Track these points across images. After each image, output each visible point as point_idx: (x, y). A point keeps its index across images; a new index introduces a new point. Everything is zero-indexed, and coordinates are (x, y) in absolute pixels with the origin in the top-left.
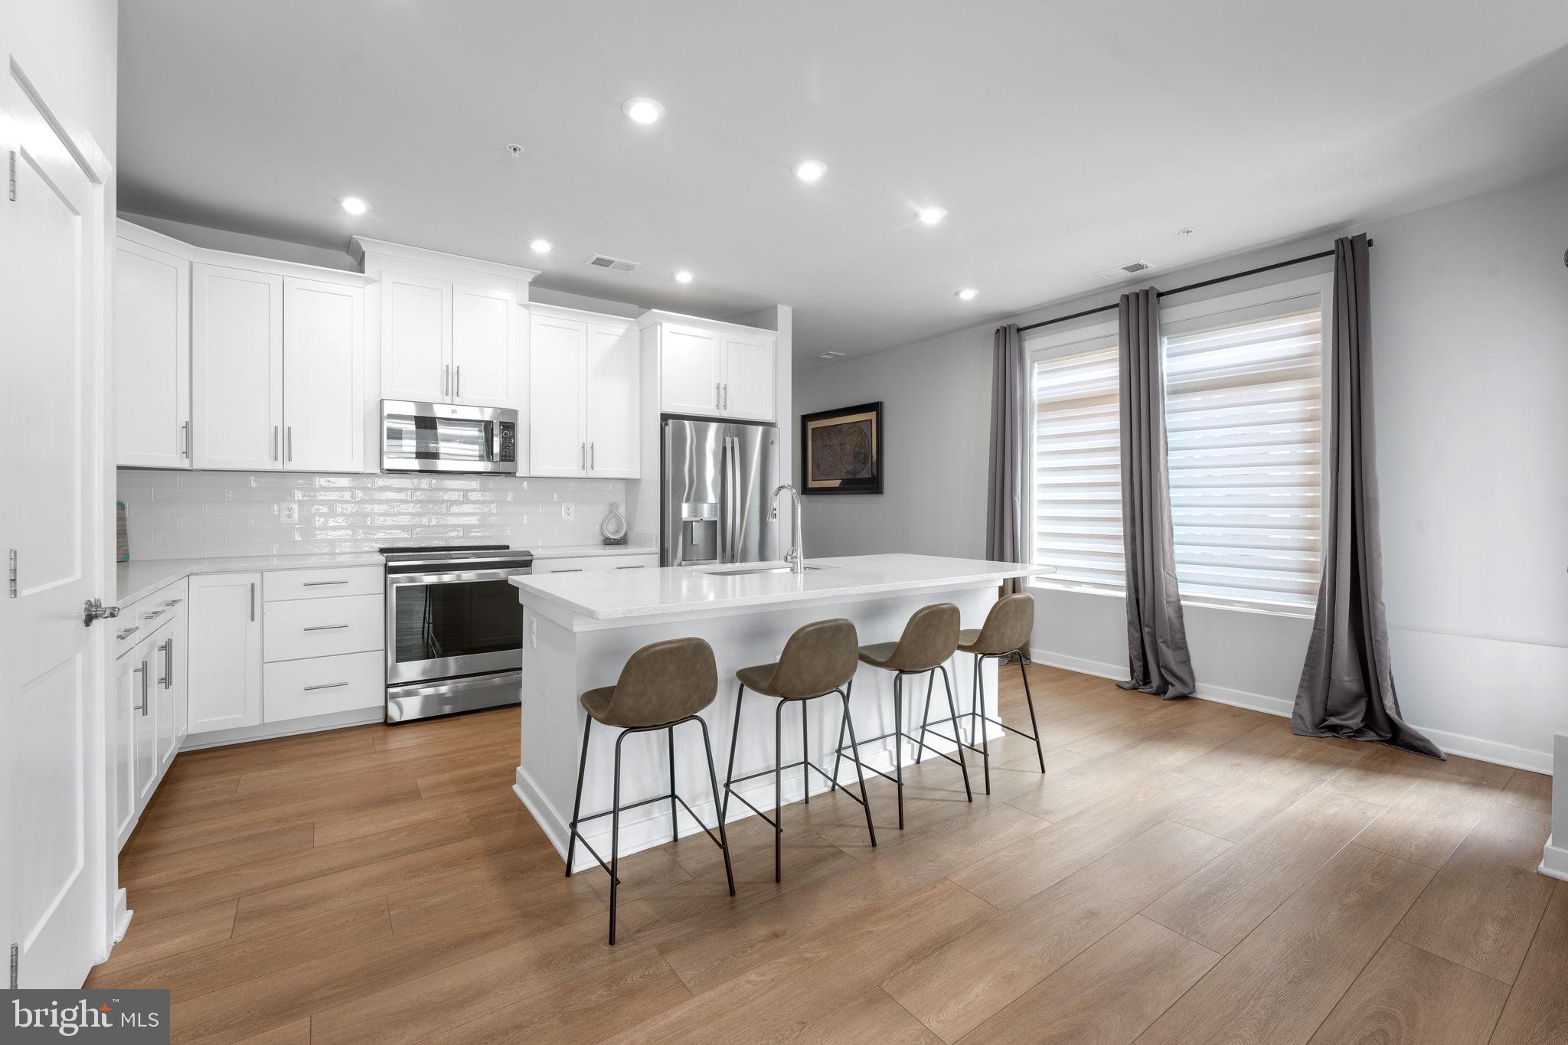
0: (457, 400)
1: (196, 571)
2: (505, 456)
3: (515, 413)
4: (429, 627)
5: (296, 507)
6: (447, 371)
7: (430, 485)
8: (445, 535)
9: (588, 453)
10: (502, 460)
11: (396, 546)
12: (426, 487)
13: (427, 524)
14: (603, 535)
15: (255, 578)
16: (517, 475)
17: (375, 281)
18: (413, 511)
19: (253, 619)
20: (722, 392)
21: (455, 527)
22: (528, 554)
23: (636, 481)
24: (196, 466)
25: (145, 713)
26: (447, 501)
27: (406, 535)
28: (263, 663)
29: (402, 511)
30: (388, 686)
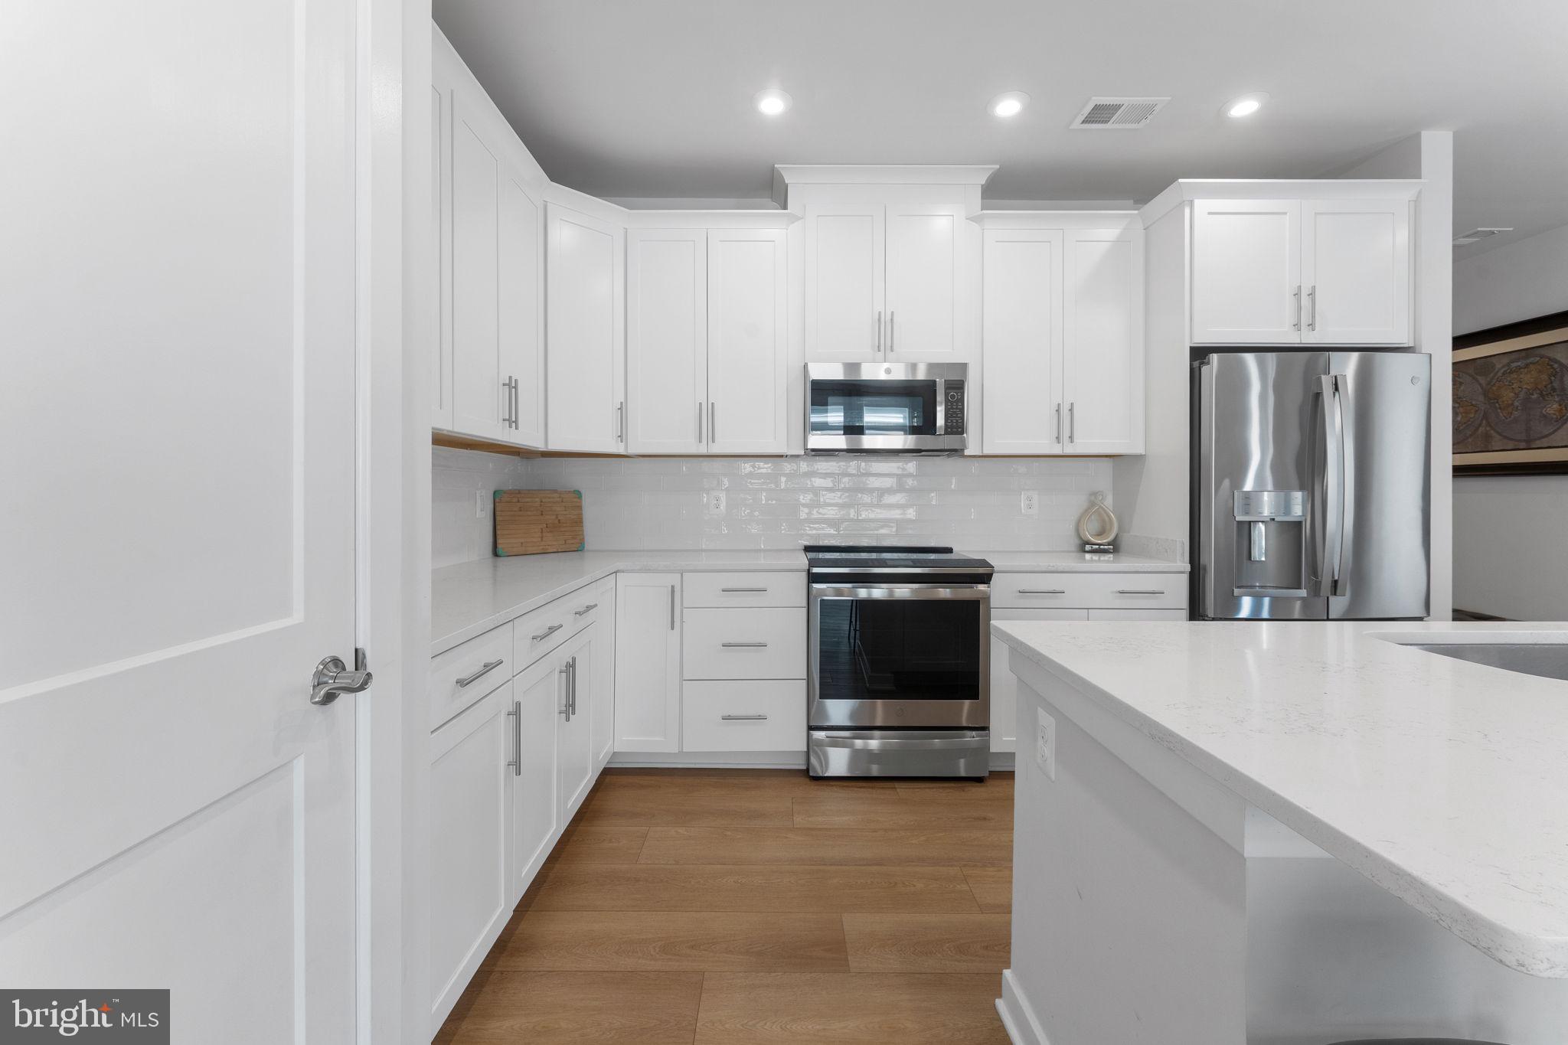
0: (890, 355)
1: (621, 568)
2: (952, 427)
3: (963, 367)
4: (855, 634)
5: (723, 496)
6: (879, 320)
7: (859, 470)
8: (876, 532)
9: (1064, 418)
10: (946, 433)
11: (821, 543)
12: (854, 472)
13: (856, 518)
14: (1081, 538)
15: (674, 579)
16: (967, 452)
17: (799, 219)
18: (840, 501)
19: (672, 628)
20: (1305, 301)
21: (886, 523)
22: (984, 563)
23: (1137, 459)
24: (631, 451)
25: (518, 773)
26: (878, 489)
27: (832, 531)
28: (683, 680)
29: (827, 501)
30: (811, 728)
